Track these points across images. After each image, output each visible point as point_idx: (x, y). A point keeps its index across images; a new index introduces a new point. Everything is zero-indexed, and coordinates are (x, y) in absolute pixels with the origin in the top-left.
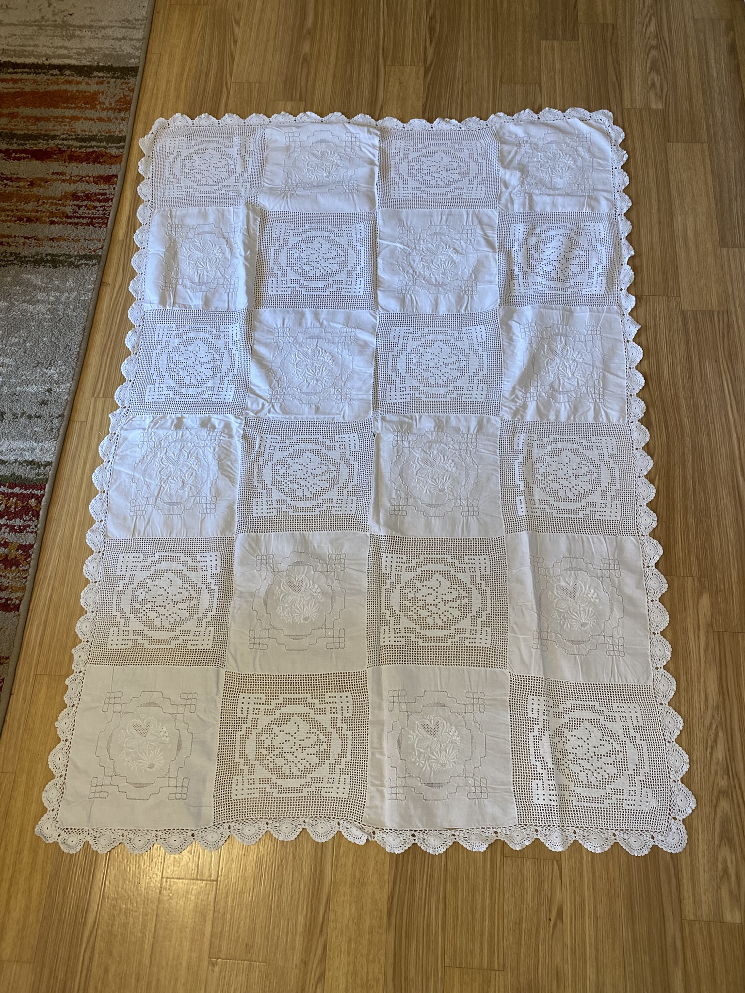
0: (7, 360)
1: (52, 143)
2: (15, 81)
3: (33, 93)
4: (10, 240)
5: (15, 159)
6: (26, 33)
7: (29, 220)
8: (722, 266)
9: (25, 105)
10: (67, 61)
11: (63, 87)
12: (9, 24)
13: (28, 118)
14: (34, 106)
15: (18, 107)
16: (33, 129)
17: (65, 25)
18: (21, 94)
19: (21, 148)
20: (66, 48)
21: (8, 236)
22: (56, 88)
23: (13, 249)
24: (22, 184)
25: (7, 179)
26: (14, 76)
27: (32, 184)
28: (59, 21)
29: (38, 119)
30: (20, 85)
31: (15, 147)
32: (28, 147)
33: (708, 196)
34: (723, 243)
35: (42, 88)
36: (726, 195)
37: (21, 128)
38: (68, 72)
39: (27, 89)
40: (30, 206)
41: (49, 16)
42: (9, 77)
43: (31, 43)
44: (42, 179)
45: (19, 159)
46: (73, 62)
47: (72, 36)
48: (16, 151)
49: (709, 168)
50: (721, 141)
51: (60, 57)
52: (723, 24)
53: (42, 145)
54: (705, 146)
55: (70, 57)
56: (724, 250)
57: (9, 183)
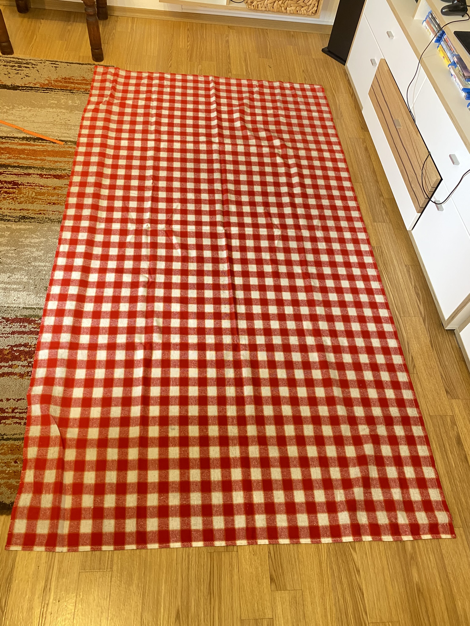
0: (47, 264)
1: (63, 172)
2: (43, 146)
3: (52, 151)
4: (44, 212)
5: (45, 178)
6: (47, 126)
7: (54, 204)
8: (375, 229)
9: (49, 156)
10: (69, 139)
11: (68, 149)
12: (38, 123)
13: (51, 161)
14: (53, 156)
15: (45, 157)
16: (53, 166)
17: (66, 124)
18: (46, 151)
19: (48, 173)
20: (68, 134)
21: (45, 210)
22: (64, 149)
23: (47, 216)
24: (49, 188)
25: (41, 186)
26: (42, 144)
27: (54, 188)
28: (63, 123)
29: (57, 162)
30: (45, 147)
31: (45, 173)
32: (51, 173)
33: (365, 203)
34: (374, 221)
35: (57, 149)
36: (372, 203)
37: (47, 165)
38: (69, 143)
39: (49, 149)
40: (54, 198)
41: (58, 120)
42: (39, 144)
43: (50, 130)
44: (59, 187)
45: (47, 178)
46: (72, 140)
47: (70, 129)
48: (46, 175)
49: (364, 192)
50: (368, 183)
51: (65, 137)
52: (361, 140)
53: (58, 173)
54: (361, 184)
55: (70, 137)
56: (375, 223)
57: (43, 188)
